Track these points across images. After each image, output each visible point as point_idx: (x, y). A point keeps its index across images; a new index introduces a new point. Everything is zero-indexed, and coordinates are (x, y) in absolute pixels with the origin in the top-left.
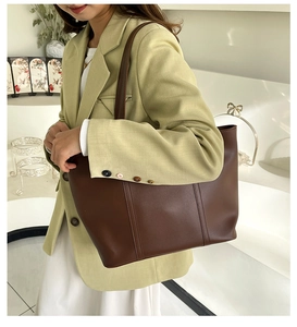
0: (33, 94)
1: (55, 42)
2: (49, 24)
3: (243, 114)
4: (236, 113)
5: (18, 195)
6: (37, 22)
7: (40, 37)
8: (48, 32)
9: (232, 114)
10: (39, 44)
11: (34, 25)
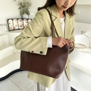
0: (19, 29)
1: (25, 14)
2: (23, 9)
3: (86, 34)
4: (84, 34)
5: (17, 59)
6: (20, 8)
7: (21, 12)
8: (23, 11)
9: (82, 34)
10: (20, 15)
11: (19, 9)
